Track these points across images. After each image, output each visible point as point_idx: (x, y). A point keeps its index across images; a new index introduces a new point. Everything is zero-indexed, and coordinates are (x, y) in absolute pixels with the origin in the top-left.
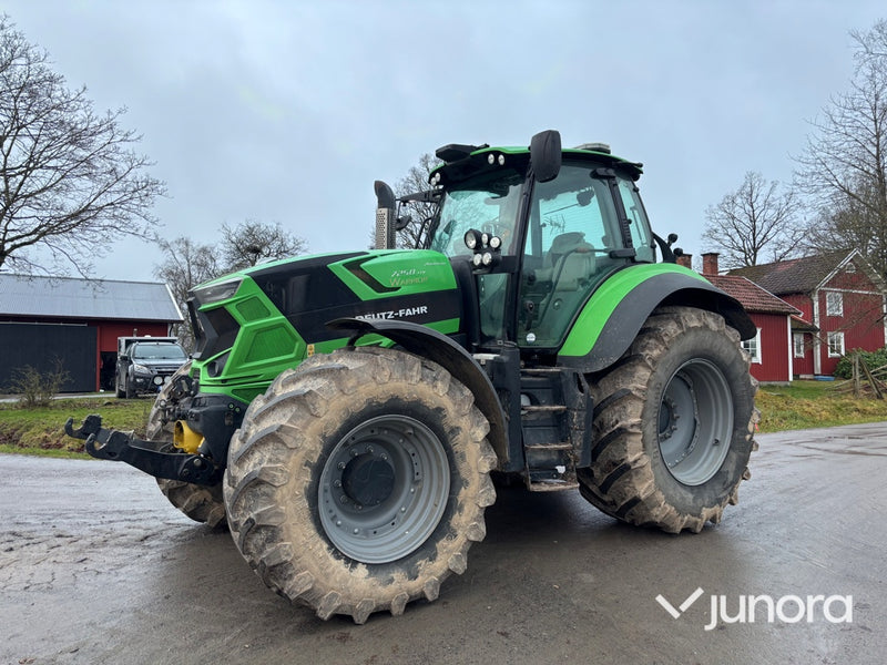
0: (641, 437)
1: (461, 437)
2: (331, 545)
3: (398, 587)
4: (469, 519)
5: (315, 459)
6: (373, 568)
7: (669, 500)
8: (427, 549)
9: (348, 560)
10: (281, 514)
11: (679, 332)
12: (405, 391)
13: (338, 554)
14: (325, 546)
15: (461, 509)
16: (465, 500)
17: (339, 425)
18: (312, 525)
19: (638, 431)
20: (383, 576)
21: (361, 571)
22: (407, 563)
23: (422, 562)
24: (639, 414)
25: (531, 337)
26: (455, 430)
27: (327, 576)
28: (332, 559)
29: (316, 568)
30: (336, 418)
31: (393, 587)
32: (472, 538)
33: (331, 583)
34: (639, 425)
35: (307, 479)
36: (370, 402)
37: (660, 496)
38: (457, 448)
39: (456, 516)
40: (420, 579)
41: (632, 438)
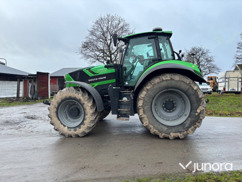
0: (143, 109)
1: (85, 105)
2: (61, 122)
3: (72, 132)
4: (88, 122)
5: (57, 107)
6: (68, 128)
7: (154, 127)
8: (79, 126)
9: (64, 125)
10: (51, 115)
11: (159, 81)
12: (72, 95)
13: (62, 124)
14: (60, 122)
15: (86, 120)
16: (87, 118)
17: (60, 101)
18: (57, 118)
19: (141, 108)
20: (70, 129)
21: (66, 128)
22: (75, 128)
23: (78, 129)
24: (142, 103)
25: (127, 83)
26: (84, 104)
27: (60, 127)
28: (60, 124)
29: (57, 125)
30: (59, 100)
31: (71, 132)
32: (89, 126)
33: (60, 128)
34: (142, 106)
35: (55, 110)
36: (66, 97)
37: (151, 126)
38: (85, 107)
39: (85, 121)
40: (77, 131)
41: (141, 109)
